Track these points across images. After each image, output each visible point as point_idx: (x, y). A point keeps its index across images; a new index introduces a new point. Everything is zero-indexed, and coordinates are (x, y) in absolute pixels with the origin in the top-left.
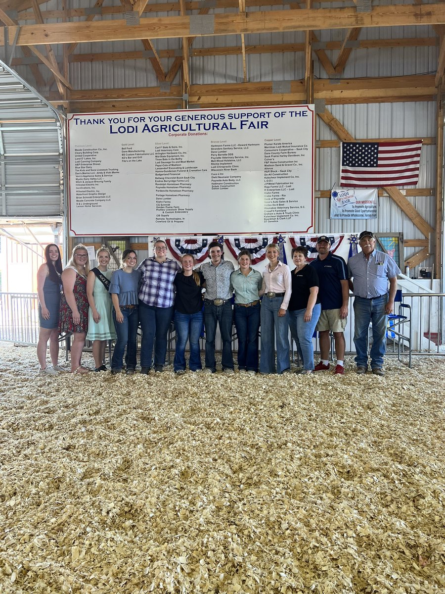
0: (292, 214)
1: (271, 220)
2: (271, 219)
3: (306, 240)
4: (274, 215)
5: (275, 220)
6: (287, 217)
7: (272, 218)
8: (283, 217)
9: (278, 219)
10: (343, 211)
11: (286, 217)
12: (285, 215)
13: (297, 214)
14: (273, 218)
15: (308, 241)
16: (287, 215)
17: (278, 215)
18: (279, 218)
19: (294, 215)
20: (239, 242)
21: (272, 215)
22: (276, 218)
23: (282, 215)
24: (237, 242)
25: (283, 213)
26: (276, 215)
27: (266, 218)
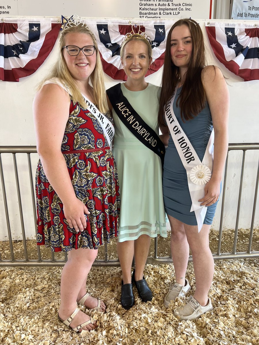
0: (182, 7)
1: (150, 16)
2: (150, 14)
3: (237, 33)
4: (154, 7)
5: (157, 16)
6: (175, 11)
7: (151, 11)
8: (168, 12)
9: (160, 14)
10: (250, 8)
11: (172, 12)
12: (171, 7)
13: (188, 7)
14: (154, 12)
15: (241, 34)
16: (174, 7)
17: (161, 7)
18: (162, 12)
19: (184, 8)
20: (107, 32)
21: (152, 7)
22: (158, 11)
23: (167, 7)
24: (103, 32)
25: (169, 5)
26: (157, 7)
27: (142, 12)
